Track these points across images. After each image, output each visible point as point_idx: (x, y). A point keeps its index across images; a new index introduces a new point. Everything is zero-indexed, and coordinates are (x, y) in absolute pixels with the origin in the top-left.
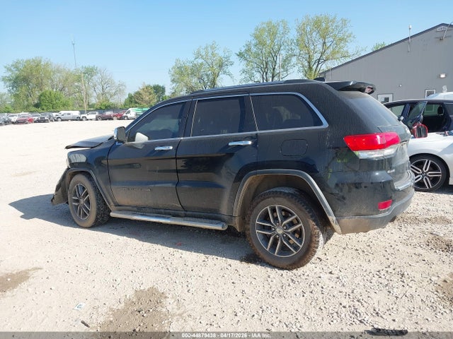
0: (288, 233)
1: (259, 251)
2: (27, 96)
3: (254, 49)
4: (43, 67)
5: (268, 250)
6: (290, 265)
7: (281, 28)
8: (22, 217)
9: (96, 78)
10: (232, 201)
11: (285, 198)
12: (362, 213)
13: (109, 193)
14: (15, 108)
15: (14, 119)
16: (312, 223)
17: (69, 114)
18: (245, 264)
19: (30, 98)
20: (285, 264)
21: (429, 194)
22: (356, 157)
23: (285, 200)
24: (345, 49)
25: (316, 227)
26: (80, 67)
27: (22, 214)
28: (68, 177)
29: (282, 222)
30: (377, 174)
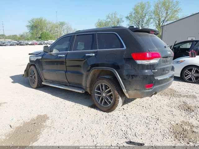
0: (107, 96)
1: (96, 103)
2: (36, 34)
3: (133, 15)
4: (43, 21)
5: (99, 103)
6: (107, 110)
7: (147, 6)
8: (12, 82)
9: (64, 27)
10: (86, 80)
11: (106, 80)
12: (138, 89)
13: (42, 74)
14: (31, 39)
15: (30, 43)
16: (116, 92)
17: (52, 42)
18: (90, 108)
19: (37, 35)
20: (105, 109)
21: (193, 84)
22: (136, 63)
23: (106, 81)
24: (177, 16)
25: (118, 94)
26: (58, 22)
27: (13, 81)
28: (28, 67)
29: (105, 91)
30: (146, 71)
